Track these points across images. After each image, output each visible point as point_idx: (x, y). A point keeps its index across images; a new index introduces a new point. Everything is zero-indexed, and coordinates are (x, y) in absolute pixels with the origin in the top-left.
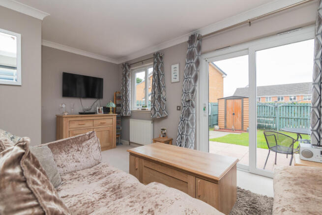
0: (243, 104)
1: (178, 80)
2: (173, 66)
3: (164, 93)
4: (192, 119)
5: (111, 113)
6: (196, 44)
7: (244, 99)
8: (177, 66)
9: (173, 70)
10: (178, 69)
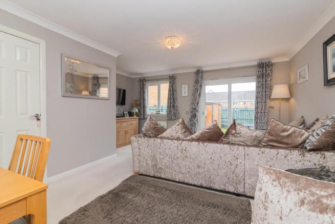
0: (213, 109)
1: (187, 95)
2: (183, 86)
3: (177, 103)
4: (197, 120)
5: (135, 117)
6: (200, 75)
7: (214, 105)
8: (187, 86)
9: (183, 88)
10: (187, 88)
